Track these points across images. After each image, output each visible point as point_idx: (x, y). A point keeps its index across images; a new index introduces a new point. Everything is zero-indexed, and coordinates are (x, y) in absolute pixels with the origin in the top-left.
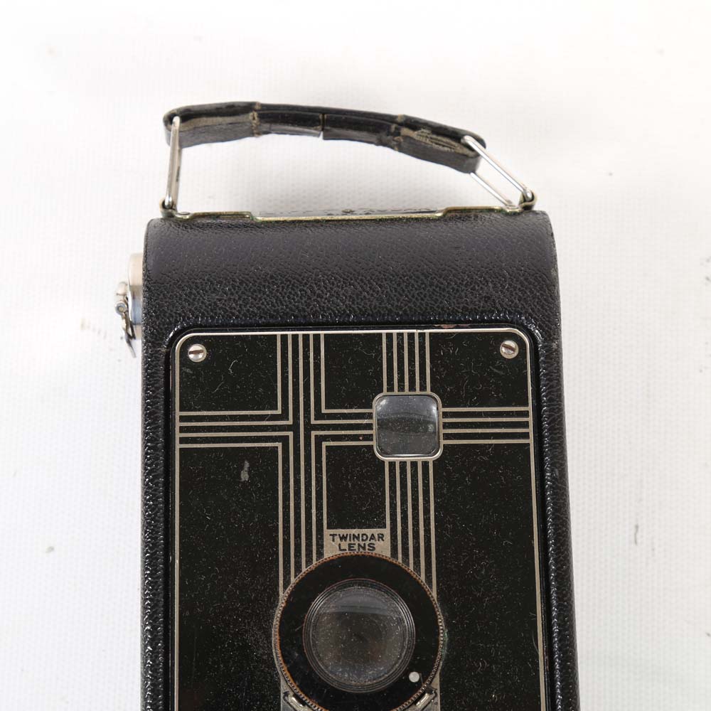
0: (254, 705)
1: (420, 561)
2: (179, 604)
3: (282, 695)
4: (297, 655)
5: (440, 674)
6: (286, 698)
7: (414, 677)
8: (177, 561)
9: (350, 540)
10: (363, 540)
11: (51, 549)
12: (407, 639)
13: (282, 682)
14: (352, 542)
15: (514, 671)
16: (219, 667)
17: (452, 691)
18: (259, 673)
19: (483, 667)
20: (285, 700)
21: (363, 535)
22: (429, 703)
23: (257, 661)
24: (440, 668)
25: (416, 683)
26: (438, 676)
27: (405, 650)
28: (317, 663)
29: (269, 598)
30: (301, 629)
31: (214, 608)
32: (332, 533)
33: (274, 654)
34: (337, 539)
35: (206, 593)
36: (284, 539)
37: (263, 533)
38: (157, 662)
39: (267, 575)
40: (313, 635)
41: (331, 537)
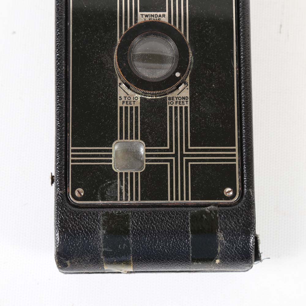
0: (105, 88)
1: (181, 27)
2: (72, 44)
3: (118, 84)
4: (125, 64)
5: (189, 76)
6: (120, 85)
7: (178, 75)
8: (71, 26)
9: (150, 17)
10: (155, 17)
11: (14, 33)
12: (175, 58)
13: (119, 79)
14: (151, 18)
15: (223, 75)
16: (90, 72)
17: (195, 83)
18: (108, 75)
19: (209, 73)
20: (120, 86)
21: (156, 15)
22: (184, 88)
23: (107, 70)
24: (189, 73)
25: (178, 77)
26: (188, 77)
27: (174, 63)
28: (134, 68)
29: (113, 42)
30: (127, 53)
31: (88, 46)
32: (141, 14)
33: (115, 66)
34: (144, 16)
35: (84, 40)
36: (120, 16)
37: (110, 13)
38: (62, 69)
39: (112, 32)
40: (132, 56)
41: (141, 16)
